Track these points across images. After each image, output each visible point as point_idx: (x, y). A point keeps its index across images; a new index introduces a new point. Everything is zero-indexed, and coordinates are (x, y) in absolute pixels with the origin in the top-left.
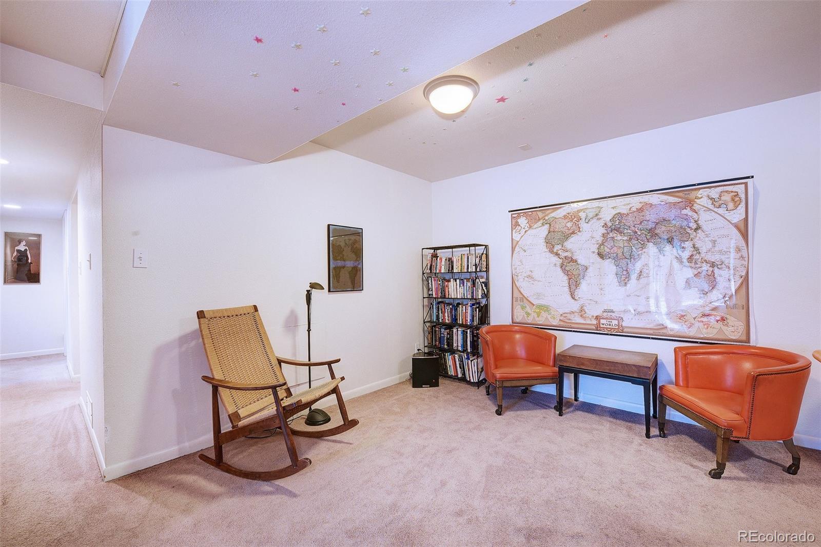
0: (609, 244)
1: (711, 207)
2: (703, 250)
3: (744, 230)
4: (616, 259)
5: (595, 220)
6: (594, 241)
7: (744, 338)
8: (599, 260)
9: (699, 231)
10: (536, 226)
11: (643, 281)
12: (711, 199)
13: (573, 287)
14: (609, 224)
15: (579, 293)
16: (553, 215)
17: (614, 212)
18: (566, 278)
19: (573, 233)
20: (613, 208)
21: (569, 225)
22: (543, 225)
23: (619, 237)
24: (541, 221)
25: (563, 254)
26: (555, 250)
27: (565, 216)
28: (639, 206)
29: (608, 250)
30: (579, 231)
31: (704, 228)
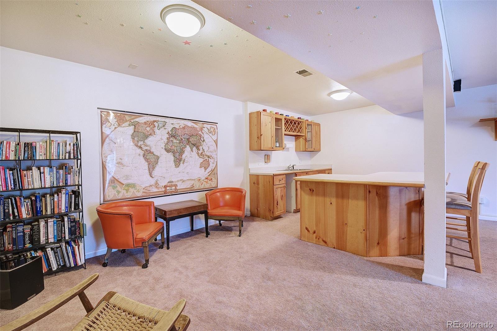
0: (171, 144)
1: (208, 132)
2: (205, 150)
3: (216, 142)
4: (174, 153)
5: (163, 129)
6: (162, 141)
7: (216, 186)
8: (166, 153)
9: (204, 142)
10: (124, 125)
11: (185, 164)
12: (208, 129)
13: (151, 169)
14: (170, 133)
15: (155, 173)
16: (137, 120)
17: (172, 126)
18: (147, 163)
19: (151, 134)
20: (172, 124)
21: (148, 129)
22: (129, 125)
23: (175, 141)
24: (128, 123)
25: (145, 148)
26: (139, 145)
27: (145, 122)
28: (183, 126)
29: (170, 147)
30: (154, 134)
31: (206, 141)
